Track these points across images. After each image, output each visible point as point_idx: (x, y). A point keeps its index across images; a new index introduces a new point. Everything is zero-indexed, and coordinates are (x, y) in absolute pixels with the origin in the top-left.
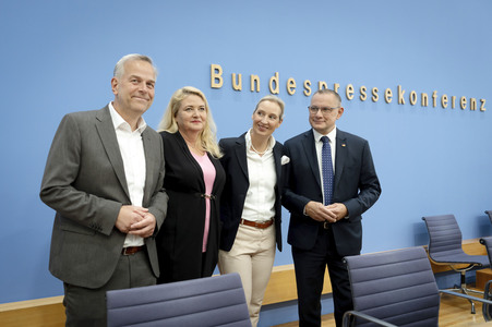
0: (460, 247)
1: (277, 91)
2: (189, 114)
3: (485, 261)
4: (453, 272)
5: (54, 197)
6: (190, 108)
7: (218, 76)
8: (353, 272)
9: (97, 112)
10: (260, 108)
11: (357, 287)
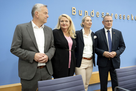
1: (93, 16)
2: (62, 23)
6: (62, 21)
7: (75, 11)
8: (118, 74)
9: (27, 23)
11: (119, 79)
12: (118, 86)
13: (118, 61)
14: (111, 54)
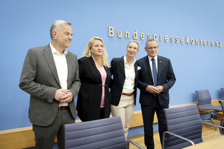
0: (211, 103)
1: (136, 38)
2: (96, 48)
3: (220, 109)
4: (208, 113)
5: (25, 87)
6: (97, 46)
7: (112, 32)
8: (168, 115)
10: (130, 45)
11: (169, 121)
12: (167, 131)
13: (166, 98)
14: (157, 89)
